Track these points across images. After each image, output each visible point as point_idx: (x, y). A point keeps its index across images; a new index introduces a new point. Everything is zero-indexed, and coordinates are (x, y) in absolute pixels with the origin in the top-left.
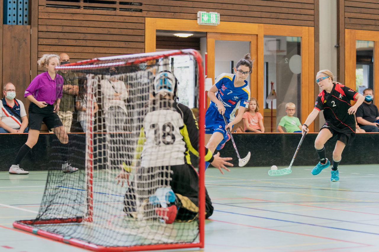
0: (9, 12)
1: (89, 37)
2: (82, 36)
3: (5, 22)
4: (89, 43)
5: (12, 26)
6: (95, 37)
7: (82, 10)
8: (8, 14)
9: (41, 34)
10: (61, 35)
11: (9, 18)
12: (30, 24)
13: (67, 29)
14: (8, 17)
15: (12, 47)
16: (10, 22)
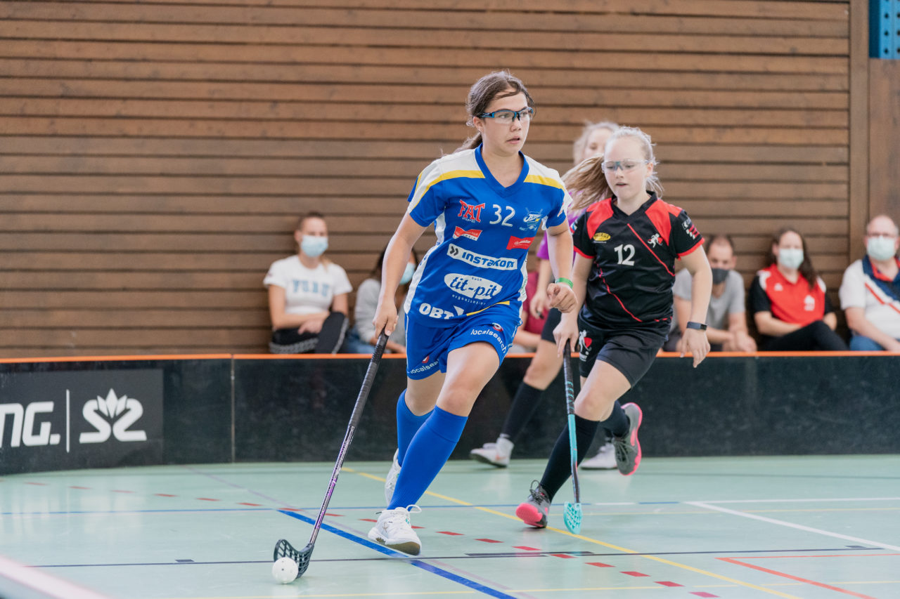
0: (884, 25)
3: (874, 52)
5: (893, 62)
8: (882, 31)
11: (884, 42)
14: (882, 37)
15: (895, 121)
16: (886, 51)
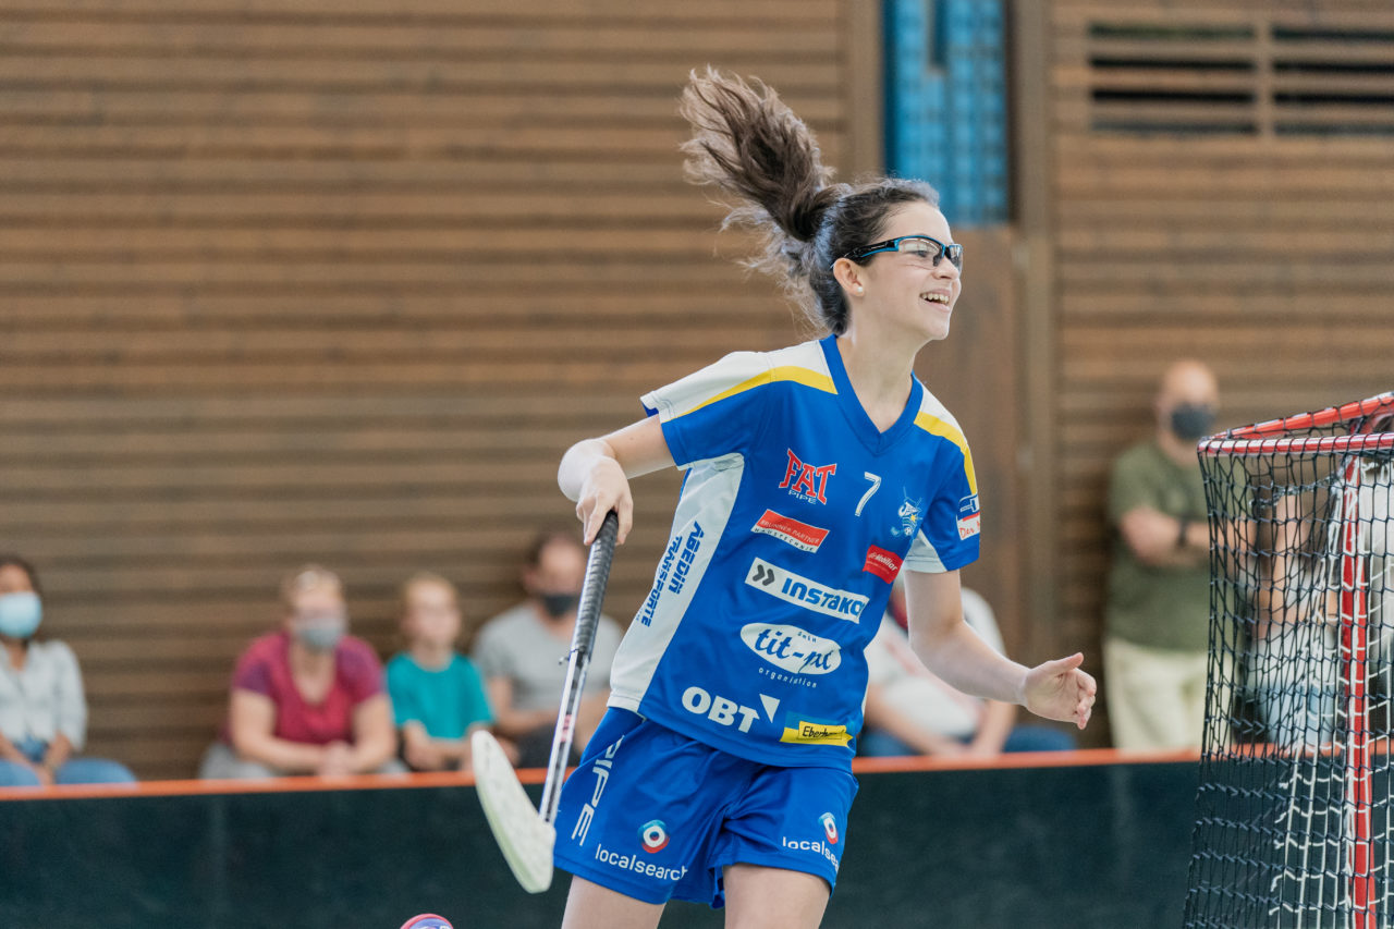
1: (1302, 273)
2: (1269, 272)
4: (1305, 304)
6: (1331, 273)
7: (1267, 144)
9: (1072, 271)
10: (1168, 272)
12: (1011, 212)
13: (1195, 240)
